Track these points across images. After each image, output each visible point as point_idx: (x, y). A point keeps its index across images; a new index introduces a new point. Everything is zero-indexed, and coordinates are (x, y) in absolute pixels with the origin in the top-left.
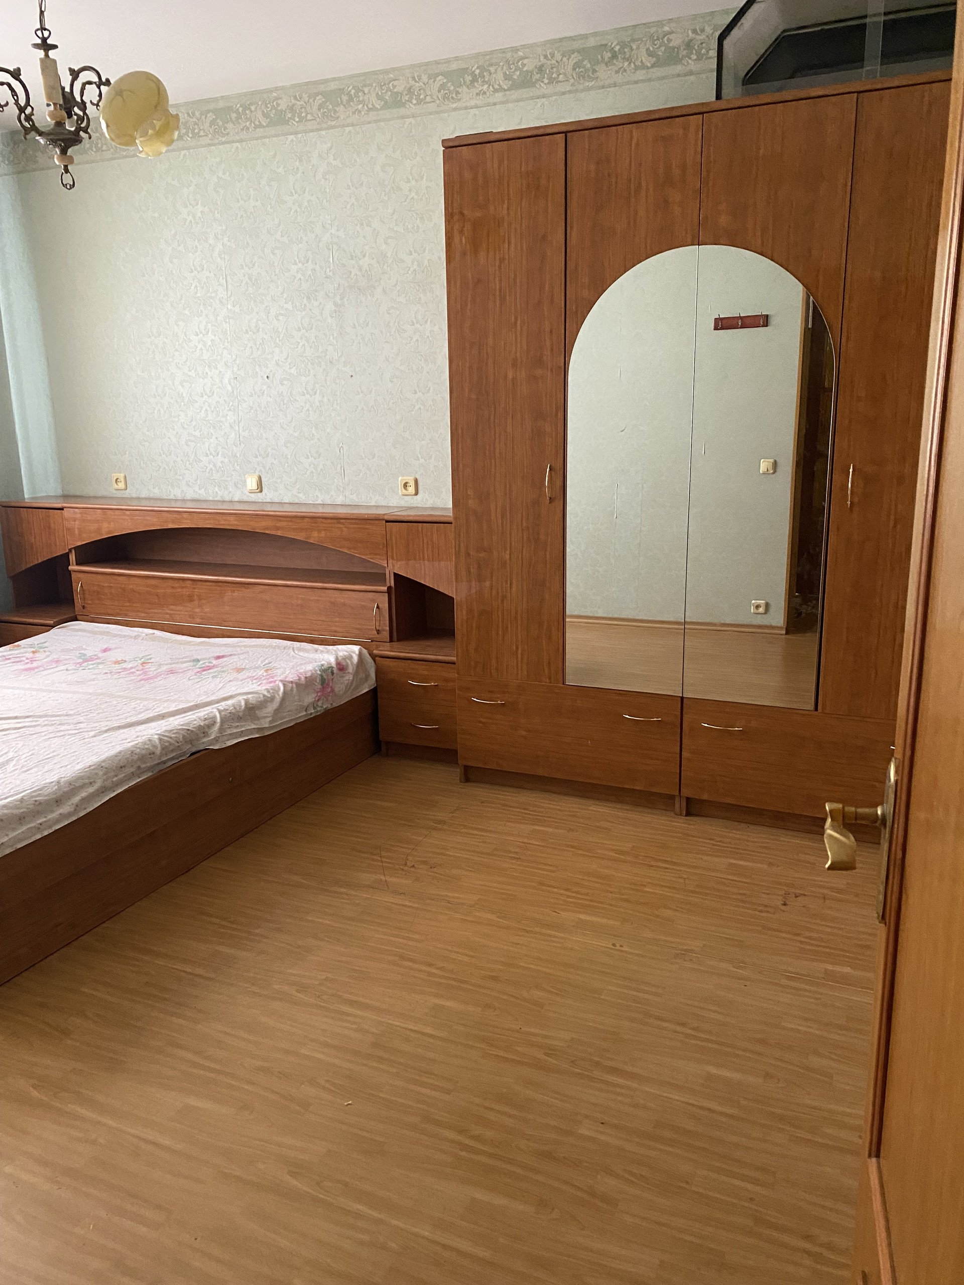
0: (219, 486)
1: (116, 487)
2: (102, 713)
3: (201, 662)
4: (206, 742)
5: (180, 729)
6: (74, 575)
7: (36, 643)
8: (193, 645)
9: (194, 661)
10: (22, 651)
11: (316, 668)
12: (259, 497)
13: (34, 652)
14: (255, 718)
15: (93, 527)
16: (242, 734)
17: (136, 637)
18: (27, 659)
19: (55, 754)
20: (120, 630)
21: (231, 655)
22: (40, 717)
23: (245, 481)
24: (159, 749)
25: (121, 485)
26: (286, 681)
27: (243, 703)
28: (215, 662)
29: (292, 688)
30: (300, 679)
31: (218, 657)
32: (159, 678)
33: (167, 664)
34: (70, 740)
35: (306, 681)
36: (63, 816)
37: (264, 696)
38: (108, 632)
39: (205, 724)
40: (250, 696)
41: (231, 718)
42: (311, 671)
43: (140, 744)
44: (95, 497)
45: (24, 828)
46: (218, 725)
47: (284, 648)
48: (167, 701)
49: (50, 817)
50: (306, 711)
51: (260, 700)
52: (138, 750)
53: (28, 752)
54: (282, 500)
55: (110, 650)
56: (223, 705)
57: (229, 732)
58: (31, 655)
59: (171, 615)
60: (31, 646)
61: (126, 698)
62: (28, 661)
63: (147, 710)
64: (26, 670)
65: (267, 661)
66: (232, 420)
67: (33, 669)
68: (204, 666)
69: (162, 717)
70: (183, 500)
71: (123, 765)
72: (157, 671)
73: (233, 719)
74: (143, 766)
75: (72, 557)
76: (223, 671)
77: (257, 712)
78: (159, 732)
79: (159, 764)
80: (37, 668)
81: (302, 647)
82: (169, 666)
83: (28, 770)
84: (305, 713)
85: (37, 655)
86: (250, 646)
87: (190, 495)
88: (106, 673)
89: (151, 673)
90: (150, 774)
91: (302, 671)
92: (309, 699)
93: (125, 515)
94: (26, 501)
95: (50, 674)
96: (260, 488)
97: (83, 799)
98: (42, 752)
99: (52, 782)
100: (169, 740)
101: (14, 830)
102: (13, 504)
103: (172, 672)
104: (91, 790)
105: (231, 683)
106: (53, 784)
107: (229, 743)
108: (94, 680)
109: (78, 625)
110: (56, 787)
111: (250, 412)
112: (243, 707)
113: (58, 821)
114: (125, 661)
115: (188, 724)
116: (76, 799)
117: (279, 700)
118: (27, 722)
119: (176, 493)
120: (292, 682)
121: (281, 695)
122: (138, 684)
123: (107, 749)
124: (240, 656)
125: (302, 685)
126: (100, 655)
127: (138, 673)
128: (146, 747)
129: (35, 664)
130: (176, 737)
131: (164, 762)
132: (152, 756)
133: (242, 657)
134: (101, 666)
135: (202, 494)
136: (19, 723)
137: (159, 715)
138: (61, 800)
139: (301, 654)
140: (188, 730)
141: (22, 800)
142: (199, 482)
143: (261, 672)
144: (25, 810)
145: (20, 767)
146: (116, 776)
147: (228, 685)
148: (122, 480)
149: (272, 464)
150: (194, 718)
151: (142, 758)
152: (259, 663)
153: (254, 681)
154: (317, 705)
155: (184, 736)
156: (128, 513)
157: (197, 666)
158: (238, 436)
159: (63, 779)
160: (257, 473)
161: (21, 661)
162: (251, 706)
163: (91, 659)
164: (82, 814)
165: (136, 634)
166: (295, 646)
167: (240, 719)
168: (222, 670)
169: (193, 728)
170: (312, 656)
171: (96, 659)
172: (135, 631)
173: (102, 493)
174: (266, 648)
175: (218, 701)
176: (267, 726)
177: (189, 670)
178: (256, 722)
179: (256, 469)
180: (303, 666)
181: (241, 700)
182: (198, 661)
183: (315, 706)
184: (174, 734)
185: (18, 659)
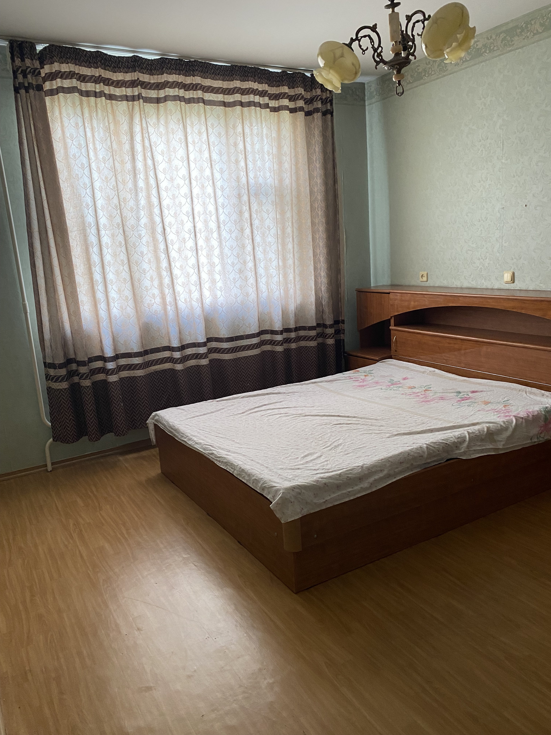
0: (485, 279)
1: (421, 280)
2: (396, 421)
3: (462, 394)
4: (458, 453)
5: (441, 443)
6: (392, 332)
7: (368, 370)
8: (458, 381)
9: (457, 392)
10: (360, 374)
11: (542, 410)
12: (512, 286)
13: (365, 376)
14: (494, 441)
15: (406, 304)
16: (482, 451)
17: (424, 372)
18: (361, 379)
19: (364, 445)
20: (415, 367)
21: (482, 391)
22: (361, 418)
23: (503, 276)
24: (426, 453)
25: (425, 279)
26: (518, 417)
27: (485, 430)
28: (470, 395)
29: (522, 421)
30: (528, 416)
31: (473, 392)
32: (434, 402)
33: (440, 393)
34: (374, 437)
35: (533, 418)
36: (363, 489)
37: (501, 426)
38: (408, 368)
39: (458, 441)
40: (491, 425)
41: (476, 438)
42: (537, 411)
43: (414, 449)
44: (409, 286)
45: (340, 493)
46: (467, 443)
47: (520, 391)
48: (436, 419)
49: (356, 488)
50: (531, 439)
51: (498, 428)
52: (413, 453)
53: (350, 441)
54: (528, 288)
55: (407, 379)
56: (471, 429)
57: (474, 448)
58: (364, 377)
59: (446, 360)
60: (365, 372)
61: (412, 413)
62: (361, 381)
63: (423, 423)
64: (359, 386)
65: (506, 399)
66: (498, 236)
67: (363, 386)
68: (463, 397)
69: (431, 431)
70: (461, 288)
71: (402, 461)
72: (434, 397)
73: (477, 440)
74: (415, 464)
75: (392, 321)
76: (475, 403)
77: (495, 437)
78: (427, 443)
79: (425, 463)
80: (366, 385)
81: (532, 391)
82: (441, 394)
83: (348, 454)
84: (530, 441)
85: (367, 377)
86: (496, 386)
87: (466, 284)
88: (403, 394)
89: (430, 397)
90: (419, 470)
91: (531, 410)
92: (535, 431)
93: (425, 297)
94: (372, 288)
95: (372, 390)
96: (513, 280)
97: (375, 480)
98: (357, 442)
99: (359, 466)
100: (433, 449)
101: (334, 493)
102: (363, 290)
103: (442, 398)
104: (381, 475)
105: (479, 412)
106: (360, 467)
107: (473, 457)
108: (395, 397)
109: (392, 361)
110: (360, 470)
111: (511, 230)
112: (485, 432)
113: (359, 492)
114: (415, 388)
115: (447, 440)
116: (371, 480)
117: (511, 430)
118: (353, 420)
119: (457, 284)
120: (522, 418)
121: (513, 427)
122: (421, 404)
123: (394, 449)
124: (488, 393)
125: (530, 420)
126: (402, 381)
127: (421, 396)
128: (418, 451)
129: (365, 383)
130: (438, 448)
131: (429, 463)
132: (421, 458)
133: (489, 393)
134: (400, 389)
135: (473, 284)
136: (349, 420)
137: (429, 430)
138: (362, 479)
139: (532, 396)
140: (446, 444)
141: (340, 475)
142: (472, 276)
143: (501, 407)
144: (341, 482)
145: (344, 450)
146: (397, 468)
147: (477, 413)
148: (425, 276)
149: (523, 264)
150: (451, 435)
151: (414, 458)
152: (500, 399)
153: (495, 413)
154: (540, 437)
155: (443, 447)
156: (426, 296)
157: (459, 396)
158: (501, 246)
159: (365, 465)
160: (512, 270)
161: (358, 381)
162: (490, 432)
163: (396, 384)
164: (374, 490)
165: (424, 370)
166: (527, 390)
167: (482, 440)
168: (475, 401)
169: (450, 443)
170: (538, 398)
171: (399, 384)
172: (424, 368)
173: (413, 283)
174: (507, 389)
175: (469, 425)
176: (501, 447)
177: (453, 398)
178: (493, 444)
179: (511, 267)
180: (532, 407)
181: (485, 426)
182: (460, 393)
183: (538, 437)
184: (437, 445)
185: (357, 379)
